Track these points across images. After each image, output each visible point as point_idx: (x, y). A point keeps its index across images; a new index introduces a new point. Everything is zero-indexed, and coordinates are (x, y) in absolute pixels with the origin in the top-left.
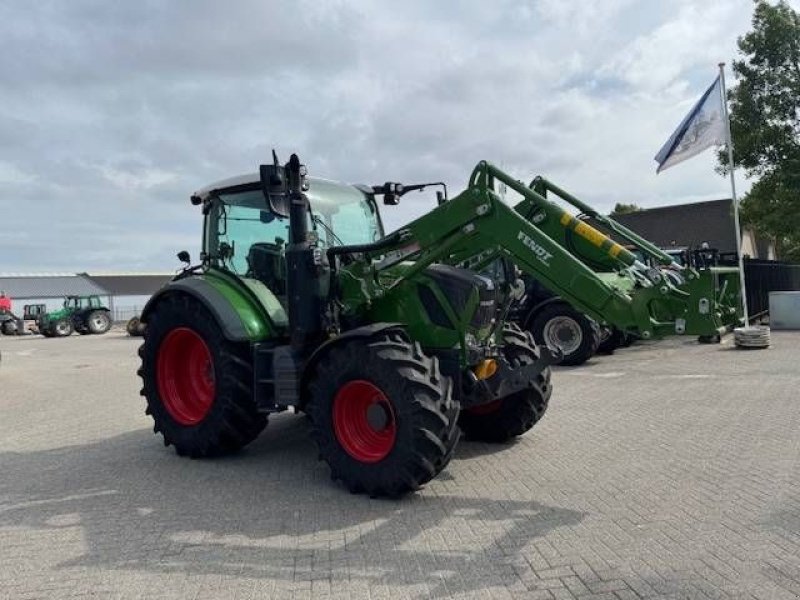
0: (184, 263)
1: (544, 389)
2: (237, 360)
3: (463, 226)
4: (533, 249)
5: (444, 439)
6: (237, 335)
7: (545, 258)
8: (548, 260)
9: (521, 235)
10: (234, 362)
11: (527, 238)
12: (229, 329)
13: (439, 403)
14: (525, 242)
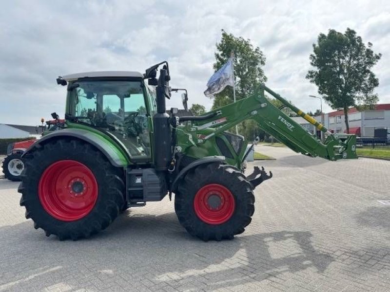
3: (251, 112)
4: (286, 123)
6: (119, 164)
7: (291, 127)
9: (280, 117)
11: (283, 119)
14: (282, 120)
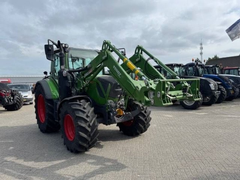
0: (45, 75)
1: (146, 120)
2: (49, 104)
4: (117, 72)
5: (89, 136)
6: (49, 97)
8: (120, 76)
10: (48, 105)
12: (47, 95)
13: (88, 124)
